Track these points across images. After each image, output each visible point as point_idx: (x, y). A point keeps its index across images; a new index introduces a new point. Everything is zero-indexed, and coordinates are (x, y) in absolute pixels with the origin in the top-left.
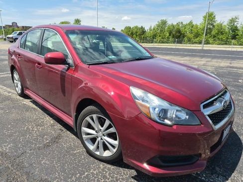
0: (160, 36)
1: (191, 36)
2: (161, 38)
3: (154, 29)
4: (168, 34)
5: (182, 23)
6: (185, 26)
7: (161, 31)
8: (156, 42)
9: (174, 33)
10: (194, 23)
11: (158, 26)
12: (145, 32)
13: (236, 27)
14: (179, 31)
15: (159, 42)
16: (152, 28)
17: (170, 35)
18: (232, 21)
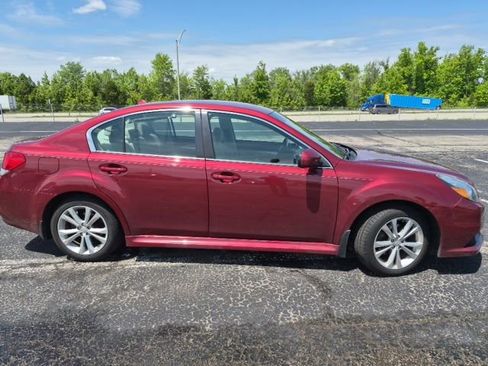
0: (73, 97)
1: (138, 96)
2: (76, 99)
3: (55, 82)
4: (91, 94)
5: (115, 71)
6: (122, 77)
7: (74, 86)
8: (67, 110)
9: (103, 90)
10: (139, 73)
11: (65, 75)
12: (34, 87)
13: (207, 82)
14: (113, 87)
15: (75, 110)
16: (50, 79)
17: (96, 95)
18: (200, 72)
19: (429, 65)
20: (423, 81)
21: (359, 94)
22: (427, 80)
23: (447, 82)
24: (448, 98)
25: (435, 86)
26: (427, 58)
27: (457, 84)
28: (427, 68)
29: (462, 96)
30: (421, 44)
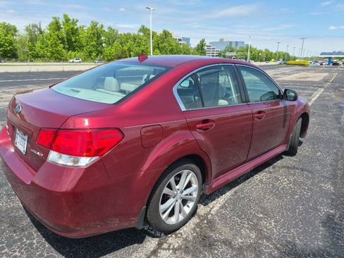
19: (74, 32)
20: (72, 42)
21: (27, 49)
22: (75, 42)
23: (87, 45)
24: (90, 55)
25: (81, 47)
26: (71, 26)
27: (93, 46)
28: (73, 33)
29: (98, 55)
30: (65, 16)
